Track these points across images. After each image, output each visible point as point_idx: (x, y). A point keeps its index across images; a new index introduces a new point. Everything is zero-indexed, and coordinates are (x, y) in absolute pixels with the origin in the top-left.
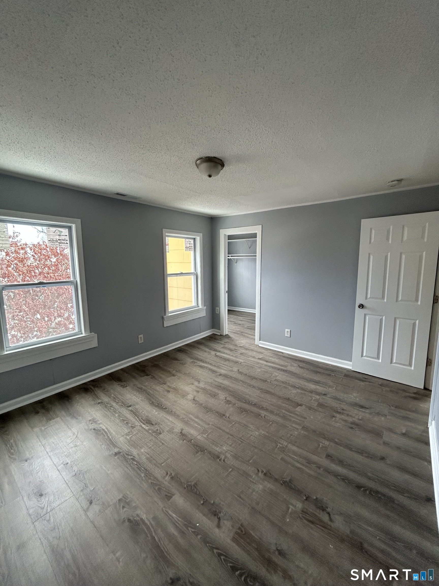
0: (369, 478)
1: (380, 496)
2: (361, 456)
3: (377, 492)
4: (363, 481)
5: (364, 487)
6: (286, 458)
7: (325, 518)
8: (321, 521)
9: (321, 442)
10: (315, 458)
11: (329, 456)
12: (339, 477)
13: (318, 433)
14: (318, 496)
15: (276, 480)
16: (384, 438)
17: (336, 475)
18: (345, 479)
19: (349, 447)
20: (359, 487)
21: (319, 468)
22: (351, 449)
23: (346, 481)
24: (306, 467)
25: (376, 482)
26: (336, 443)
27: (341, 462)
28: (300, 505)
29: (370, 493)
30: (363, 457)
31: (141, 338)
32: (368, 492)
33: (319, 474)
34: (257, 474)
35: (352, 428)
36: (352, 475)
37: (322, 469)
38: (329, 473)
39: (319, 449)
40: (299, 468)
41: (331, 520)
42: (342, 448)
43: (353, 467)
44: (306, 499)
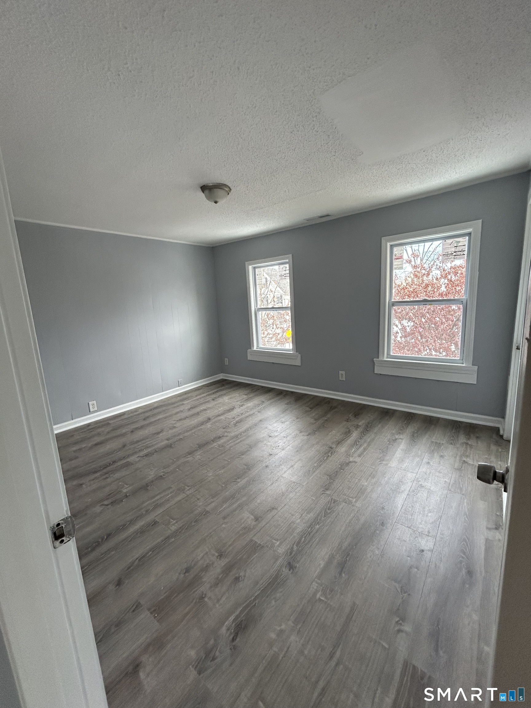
0: (109, 550)
1: (90, 549)
2: (137, 556)
3: (93, 549)
4: (112, 543)
5: (106, 539)
6: (171, 490)
7: (106, 503)
8: (107, 499)
9: (177, 522)
10: (160, 511)
11: (155, 523)
12: (128, 523)
13: (193, 524)
14: (123, 502)
15: (152, 481)
16: (148, 613)
17: (132, 522)
18: (124, 527)
19: (156, 549)
20: (109, 535)
21: (147, 511)
22: (152, 550)
23: (121, 527)
24: (154, 502)
25: (102, 554)
26: (168, 538)
27: (142, 532)
28: (125, 491)
29: (98, 542)
30: (135, 558)
31: (342, 375)
32: (100, 540)
33: (142, 509)
34: (163, 472)
35: (187, 570)
36: (123, 536)
37: (144, 513)
38: (138, 517)
39: (168, 518)
40: (154, 497)
41: (103, 505)
42: (159, 540)
43: (130, 541)
44: (126, 495)
